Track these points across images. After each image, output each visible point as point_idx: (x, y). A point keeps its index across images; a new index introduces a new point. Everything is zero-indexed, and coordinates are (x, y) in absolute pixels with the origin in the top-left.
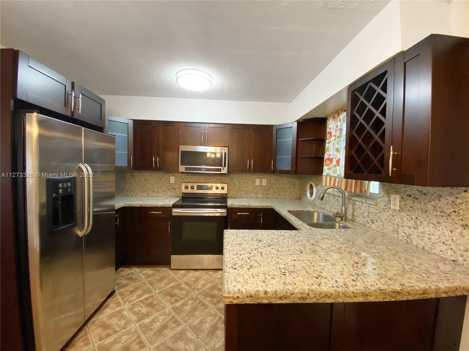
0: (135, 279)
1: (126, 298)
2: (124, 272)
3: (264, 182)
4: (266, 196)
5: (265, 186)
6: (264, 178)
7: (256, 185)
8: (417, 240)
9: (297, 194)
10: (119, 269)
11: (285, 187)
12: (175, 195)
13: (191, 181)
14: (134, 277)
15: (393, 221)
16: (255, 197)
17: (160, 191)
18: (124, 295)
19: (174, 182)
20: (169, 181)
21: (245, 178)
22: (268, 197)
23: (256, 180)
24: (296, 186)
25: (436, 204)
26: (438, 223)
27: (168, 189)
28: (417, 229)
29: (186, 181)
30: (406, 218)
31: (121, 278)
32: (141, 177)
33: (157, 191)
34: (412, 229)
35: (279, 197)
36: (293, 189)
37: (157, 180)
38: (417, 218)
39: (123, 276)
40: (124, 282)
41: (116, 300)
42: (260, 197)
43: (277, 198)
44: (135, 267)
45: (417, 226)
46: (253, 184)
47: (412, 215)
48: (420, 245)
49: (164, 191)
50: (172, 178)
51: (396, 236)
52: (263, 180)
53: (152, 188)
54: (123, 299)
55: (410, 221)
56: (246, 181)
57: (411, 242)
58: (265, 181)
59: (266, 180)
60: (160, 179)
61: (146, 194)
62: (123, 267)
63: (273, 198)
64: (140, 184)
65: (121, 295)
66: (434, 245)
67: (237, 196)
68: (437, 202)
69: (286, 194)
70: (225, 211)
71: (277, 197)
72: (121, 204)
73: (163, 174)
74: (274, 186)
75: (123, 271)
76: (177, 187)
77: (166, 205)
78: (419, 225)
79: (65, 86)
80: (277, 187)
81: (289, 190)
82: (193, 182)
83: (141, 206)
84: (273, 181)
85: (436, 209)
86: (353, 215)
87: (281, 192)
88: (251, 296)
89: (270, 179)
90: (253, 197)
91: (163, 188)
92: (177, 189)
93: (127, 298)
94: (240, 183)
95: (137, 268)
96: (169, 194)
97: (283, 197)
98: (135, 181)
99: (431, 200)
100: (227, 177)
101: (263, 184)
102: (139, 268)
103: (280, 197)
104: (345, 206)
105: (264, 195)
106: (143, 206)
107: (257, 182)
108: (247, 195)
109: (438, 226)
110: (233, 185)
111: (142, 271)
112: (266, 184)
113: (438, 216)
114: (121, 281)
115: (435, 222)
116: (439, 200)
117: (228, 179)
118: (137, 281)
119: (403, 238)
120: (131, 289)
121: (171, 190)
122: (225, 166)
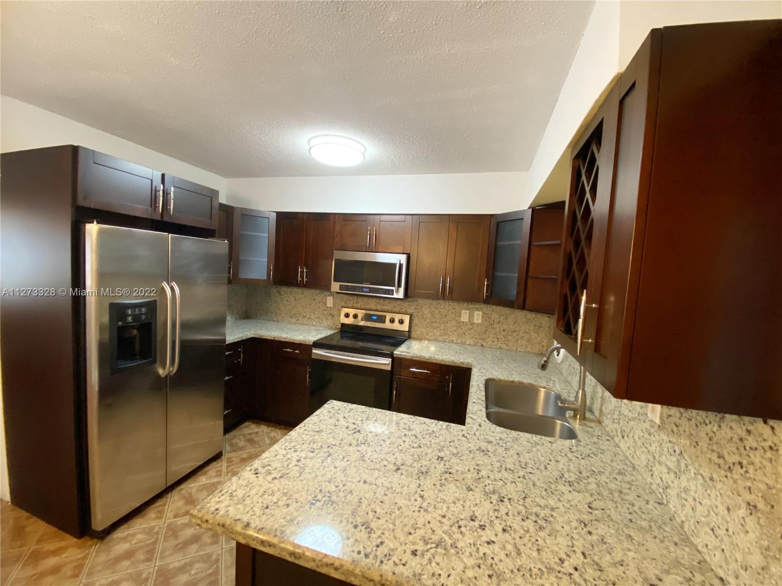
0: (255, 442)
1: (231, 467)
2: (247, 429)
3: (478, 317)
4: (481, 341)
5: (478, 325)
6: (477, 309)
7: (462, 320)
8: (676, 504)
9: (543, 346)
10: (245, 422)
11: (518, 328)
12: (332, 325)
13: (356, 305)
14: (256, 439)
15: (648, 446)
16: (459, 342)
17: (313, 317)
18: (231, 462)
19: (331, 305)
20: (325, 303)
21: (442, 307)
22: (485, 344)
23: (463, 311)
24: (541, 329)
25: (713, 435)
26: (712, 479)
27: (324, 316)
28: (679, 478)
29: (349, 305)
30: (666, 446)
31: (241, 437)
32: (289, 295)
33: (308, 317)
34: (672, 475)
35: (505, 347)
36: (536, 335)
37: (310, 300)
38: (681, 452)
39: (244, 435)
40: (241, 443)
41: (220, 466)
42: (468, 343)
43: (501, 348)
44: (264, 425)
45: (680, 471)
46: (457, 319)
47: (674, 443)
48: (679, 516)
49: (318, 318)
50: (330, 300)
51: (649, 480)
52: (476, 313)
53: (302, 312)
54: (228, 467)
55: (671, 455)
56: (444, 312)
57: (668, 502)
58: (478, 315)
59: (481, 313)
60: (314, 299)
61: (294, 320)
62: (250, 422)
63: (493, 347)
64: (288, 305)
65: (229, 461)
66: (699, 527)
67: (427, 337)
68: (715, 428)
69: (519, 342)
70: (388, 362)
71: (502, 346)
72: (249, 334)
73: (318, 291)
74: (496, 326)
75: (248, 427)
76: (335, 313)
77: (305, 342)
78: (682, 469)
79: (152, 180)
80: (502, 329)
81: (527, 336)
82: (359, 307)
83: (273, 339)
84: (495, 316)
85: (712, 445)
86: (601, 411)
87: (509, 337)
88: (223, 526)
89: (490, 312)
90: (455, 341)
91: (316, 313)
92: (335, 317)
93: (233, 467)
94: (433, 315)
95: (266, 427)
96: (325, 323)
97: (514, 349)
98: (282, 300)
99: (707, 422)
100: (411, 304)
101: (476, 321)
102: (269, 426)
103: (508, 348)
104: (583, 390)
105: (476, 341)
106: (276, 339)
107: (465, 316)
108: (445, 337)
109: (709, 487)
110: (421, 318)
111: (271, 432)
112: (480, 322)
113: (712, 463)
114: (238, 441)
115: (707, 475)
116: (720, 426)
117: (413, 306)
118: (257, 446)
119: (657, 489)
120: (244, 456)
121: (328, 318)
122: (399, 286)
